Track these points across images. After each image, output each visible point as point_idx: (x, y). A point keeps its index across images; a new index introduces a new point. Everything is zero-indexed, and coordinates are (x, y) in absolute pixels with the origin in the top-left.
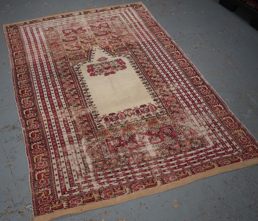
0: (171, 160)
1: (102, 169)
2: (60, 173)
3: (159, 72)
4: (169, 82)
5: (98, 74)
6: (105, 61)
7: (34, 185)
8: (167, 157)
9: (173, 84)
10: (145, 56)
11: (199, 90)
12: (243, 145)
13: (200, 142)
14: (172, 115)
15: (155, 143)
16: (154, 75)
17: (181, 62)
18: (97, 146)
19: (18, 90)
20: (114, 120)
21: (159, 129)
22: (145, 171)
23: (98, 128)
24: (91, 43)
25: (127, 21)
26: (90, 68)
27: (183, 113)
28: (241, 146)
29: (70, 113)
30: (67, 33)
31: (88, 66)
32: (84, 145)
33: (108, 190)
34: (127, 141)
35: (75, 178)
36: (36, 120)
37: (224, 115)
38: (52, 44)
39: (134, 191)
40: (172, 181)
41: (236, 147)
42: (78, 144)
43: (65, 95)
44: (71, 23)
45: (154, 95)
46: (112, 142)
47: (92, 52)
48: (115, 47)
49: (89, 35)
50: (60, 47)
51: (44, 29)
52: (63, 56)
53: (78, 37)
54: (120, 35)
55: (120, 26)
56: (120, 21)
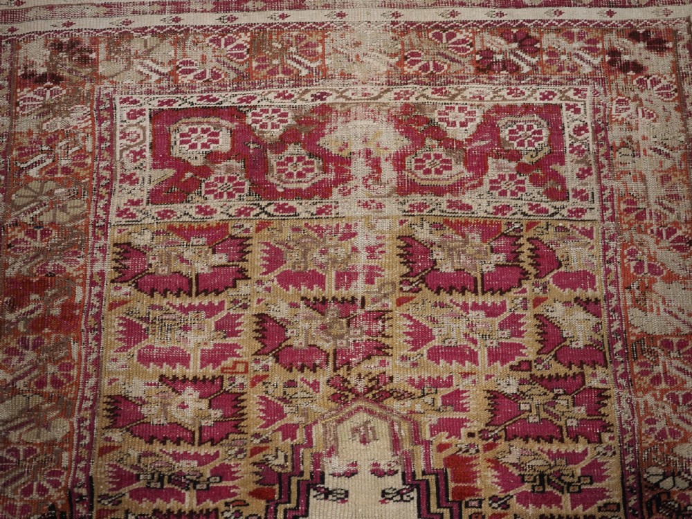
24: (342, 372)
30: (183, 166)
38: (18, 290)
47: (312, 501)
48: (524, 499)
49: (360, 241)
50: (69, 356)
51: (16, 47)
52: (62, 479)
53: (256, 258)
54: (618, 332)
55: (652, 197)
56: (676, 116)
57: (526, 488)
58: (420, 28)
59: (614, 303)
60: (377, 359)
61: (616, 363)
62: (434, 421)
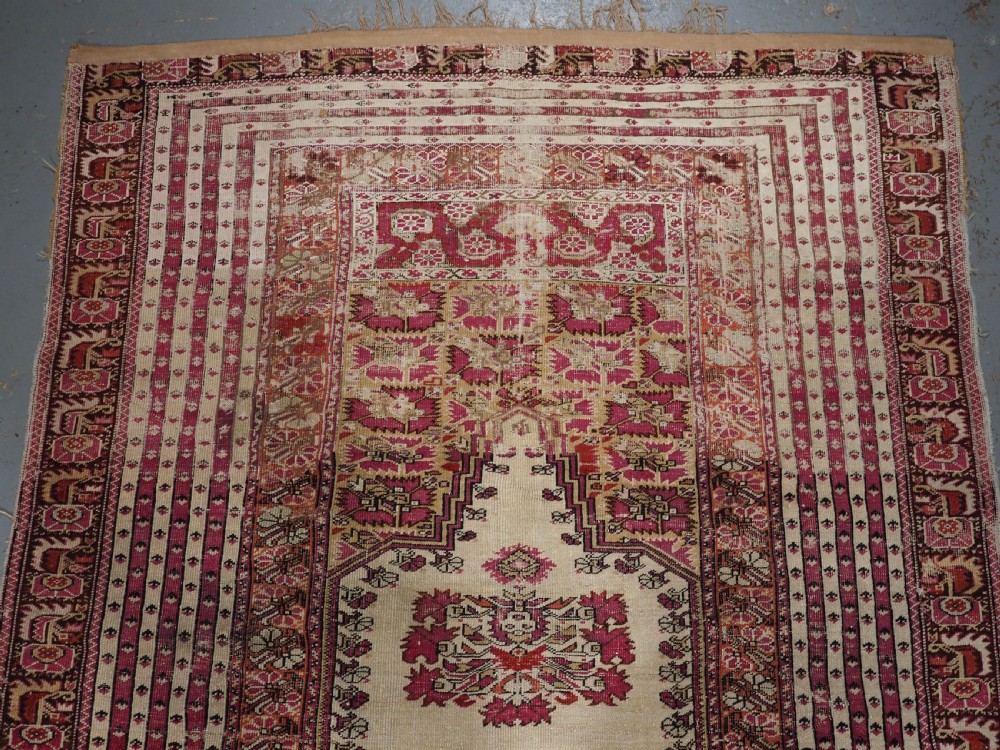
5: (449, 695)
6: (529, 587)
10: (768, 622)
17: (966, 748)
19: (11, 679)
24: (507, 386)
25: (786, 228)
26: (429, 621)
30: (399, 242)
31: (422, 603)
38: (285, 325)
44: (454, 140)
47: (484, 473)
48: (628, 475)
49: (521, 297)
50: (320, 371)
51: (284, 156)
52: (314, 454)
53: (449, 306)
54: (698, 363)
55: (725, 270)
56: (743, 214)
57: (631, 467)
58: (566, 149)
59: (695, 343)
60: (531, 378)
61: (695, 385)
62: (569, 420)
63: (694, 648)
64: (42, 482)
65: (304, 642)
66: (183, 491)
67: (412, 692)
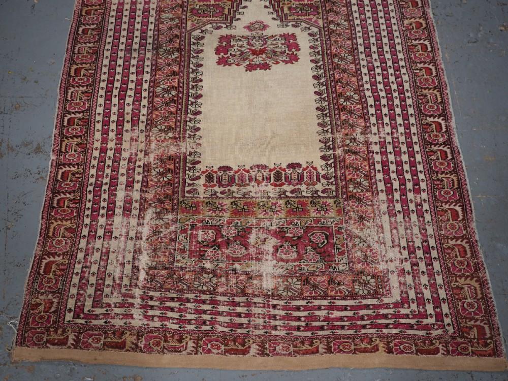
0: (298, 309)
1: (161, 287)
2: (85, 272)
3: (361, 88)
4: (373, 120)
5: (233, 63)
6: (260, 32)
7: (33, 282)
8: (293, 300)
9: (381, 126)
10: (348, 39)
11: (431, 156)
12: (461, 318)
13: (374, 284)
14: (346, 203)
15: (282, 260)
16: (348, 94)
17: (424, 72)
18: (171, 234)
19: (71, 64)
20: (223, 183)
21: (304, 230)
22: (239, 315)
23: (187, 195)
26: (224, 44)
27: (369, 205)
28: (456, 319)
29: (147, 144)
31: (222, 38)
32: (147, 224)
33: (155, 334)
34: (232, 239)
35: (107, 291)
36: (81, 143)
37: (456, 234)
39: (201, 351)
40: (279, 354)
41: (445, 319)
42: (136, 220)
43: (153, 99)
45: (328, 145)
46: (200, 233)
63: (322, 46)
64: (82, 10)
65: (179, 50)
66: (133, 11)
67: (219, 63)
